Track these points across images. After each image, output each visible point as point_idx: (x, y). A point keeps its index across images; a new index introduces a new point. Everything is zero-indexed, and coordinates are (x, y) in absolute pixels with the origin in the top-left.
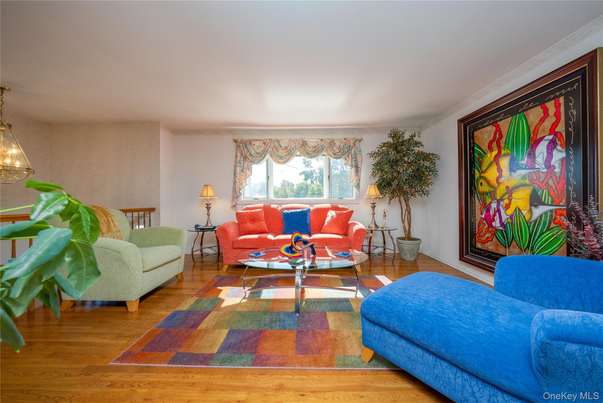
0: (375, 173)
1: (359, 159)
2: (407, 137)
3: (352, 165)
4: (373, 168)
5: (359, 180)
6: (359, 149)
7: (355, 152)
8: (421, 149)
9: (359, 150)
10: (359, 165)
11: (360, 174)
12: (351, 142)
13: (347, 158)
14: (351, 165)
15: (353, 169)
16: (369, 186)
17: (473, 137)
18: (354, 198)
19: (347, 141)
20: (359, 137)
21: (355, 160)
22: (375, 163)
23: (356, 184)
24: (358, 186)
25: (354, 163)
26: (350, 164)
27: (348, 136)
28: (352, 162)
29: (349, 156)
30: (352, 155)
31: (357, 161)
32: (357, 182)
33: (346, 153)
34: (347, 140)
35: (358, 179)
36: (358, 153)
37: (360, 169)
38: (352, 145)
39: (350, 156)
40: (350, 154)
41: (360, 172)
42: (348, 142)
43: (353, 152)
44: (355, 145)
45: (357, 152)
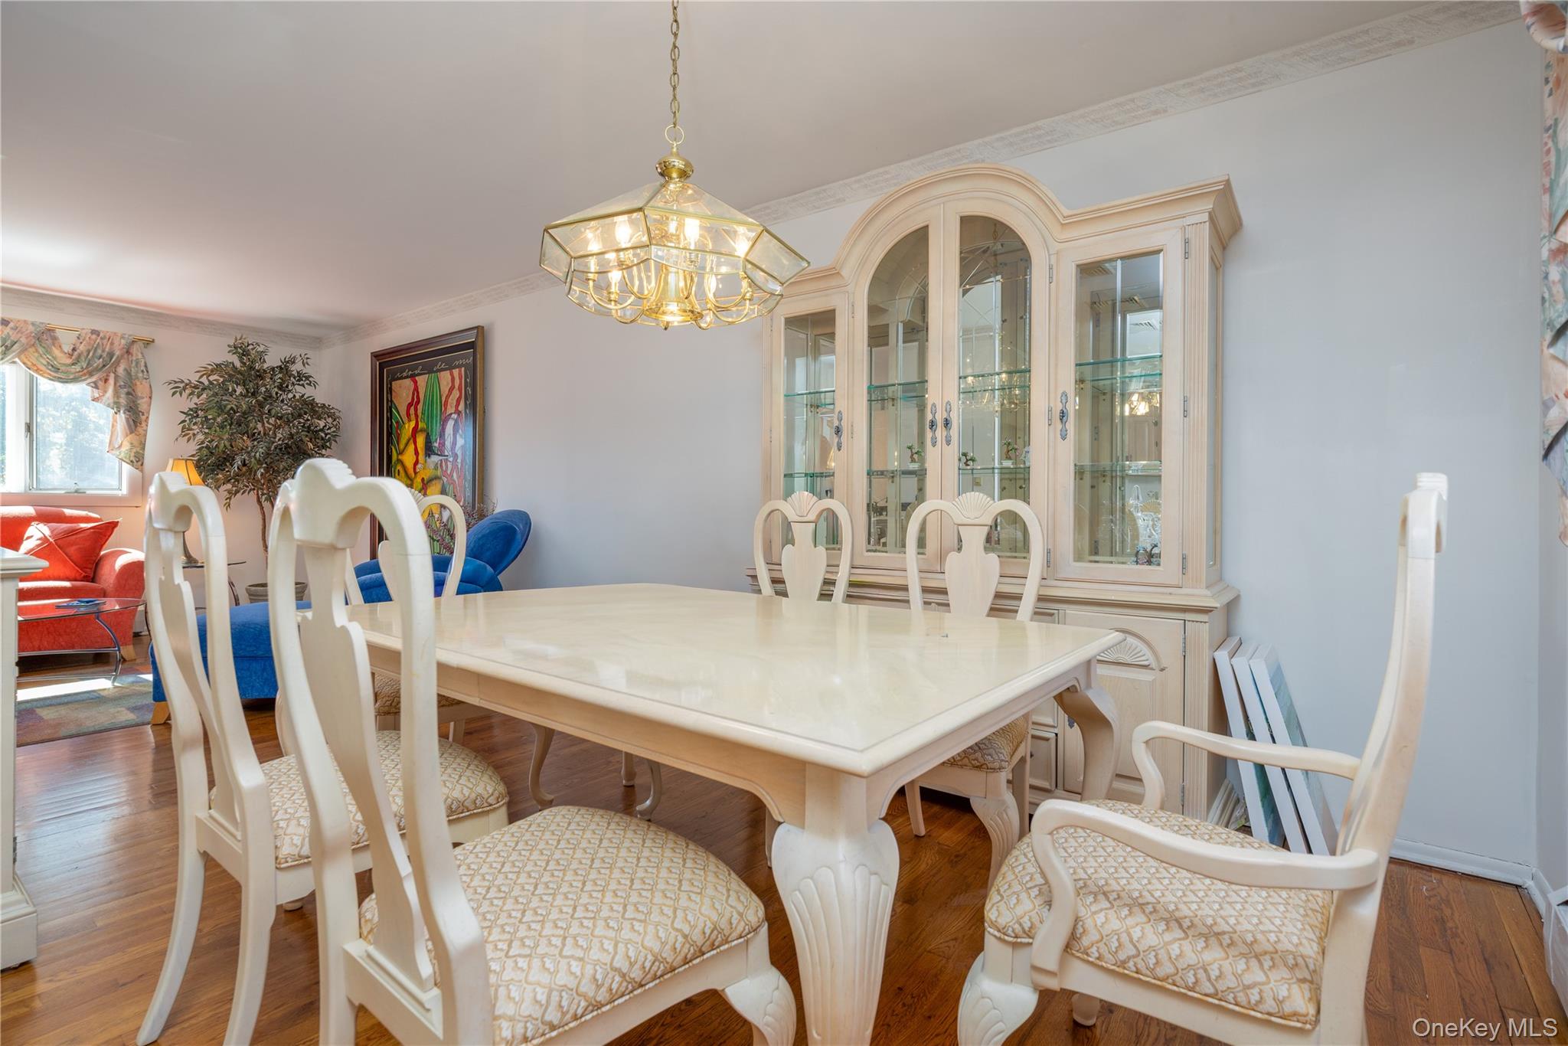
0: (191, 432)
1: (141, 389)
2: (272, 360)
3: (117, 406)
4: (184, 421)
5: (143, 445)
6: (143, 364)
7: (128, 372)
8: (308, 392)
9: (143, 368)
10: (143, 407)
11: (146, 431)
12: (116, 343)
13: (101, 384)
14: (115, 403)
15: (122, 417)
16: (171, 462)
17: (390, 390)
18: (124, 491)
19: (102, 338)
20: (144, 332)
21: (128, 394)
22: (191, 410)
23: (133, 454)
24: (137, 460)
25: (123, 401)
26: (111, 401)
27: (105, 326)
28: (118, 397)
29: (106, 381)
30: (116, 378)
31: (136, 397)
32: (134, 450)
33: (98, 370)
34: (101, 335)
35: (136, 443)
36: (140, 375)
37: (144, 418)
38: (117, 353)
39: (111, 381)
40: (112, 376)
41: (144, 424)
42: (105, 341)
43: (121, 370)
44: (128, 352)
45: (137, 372)
